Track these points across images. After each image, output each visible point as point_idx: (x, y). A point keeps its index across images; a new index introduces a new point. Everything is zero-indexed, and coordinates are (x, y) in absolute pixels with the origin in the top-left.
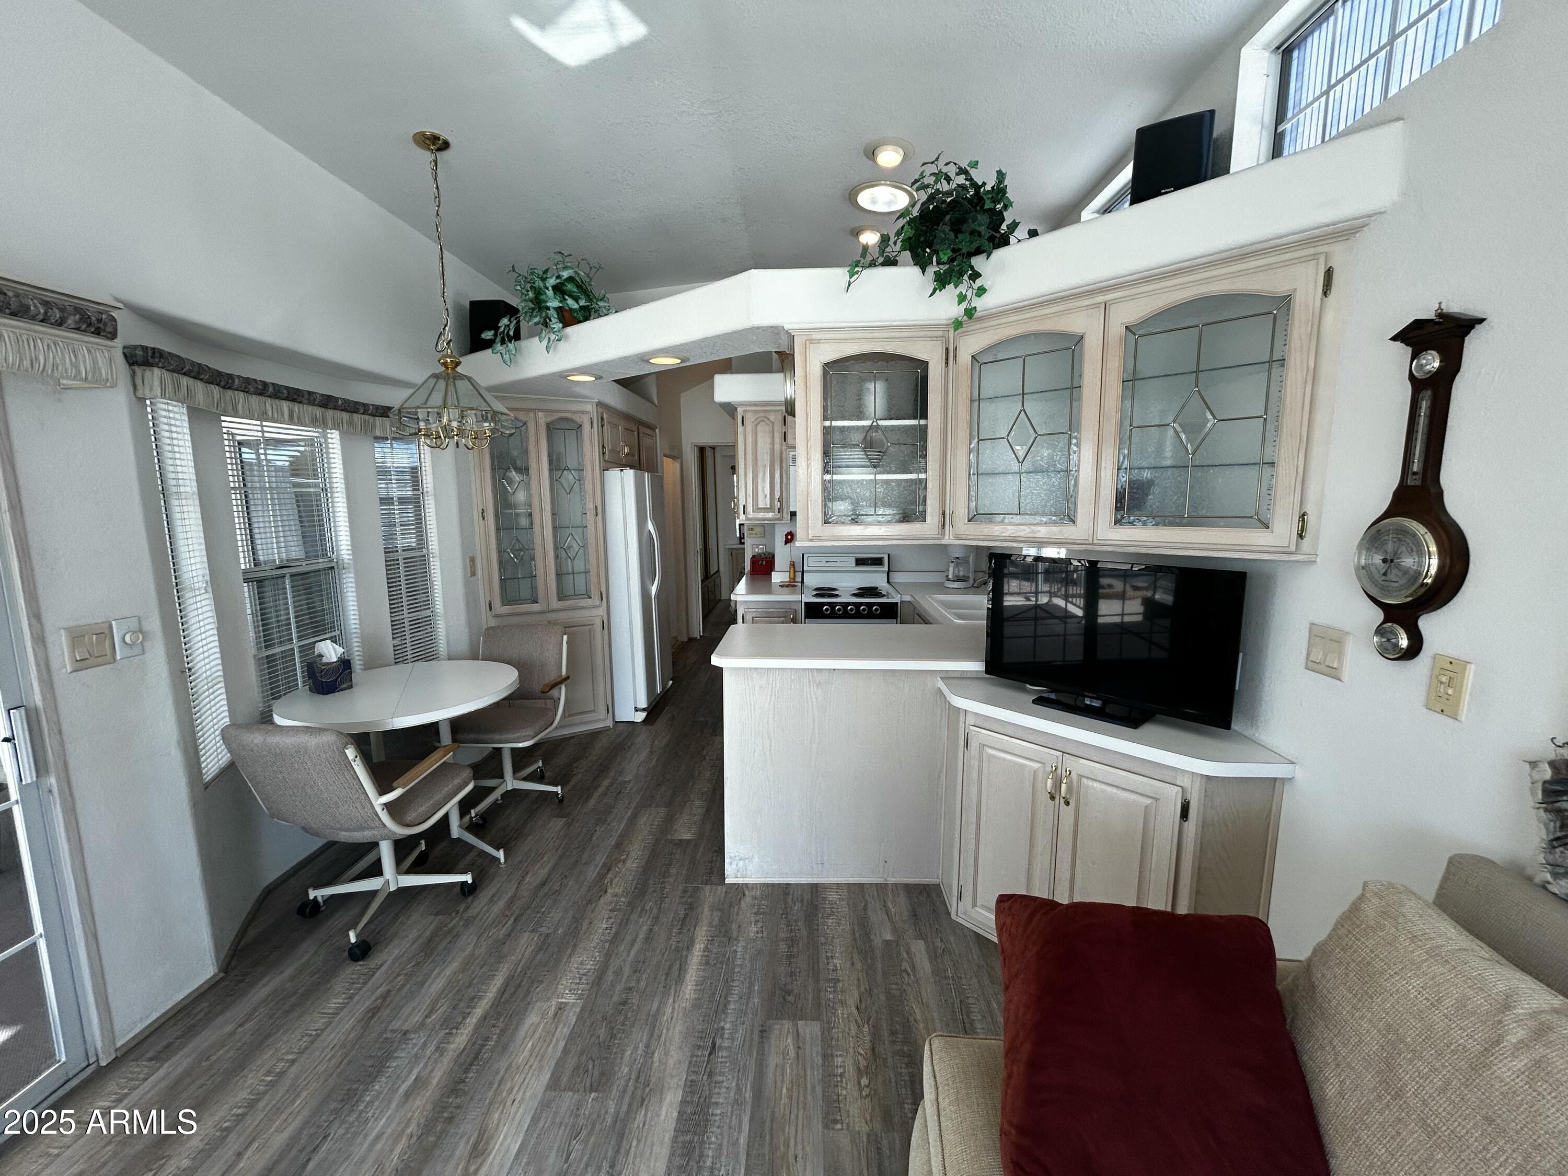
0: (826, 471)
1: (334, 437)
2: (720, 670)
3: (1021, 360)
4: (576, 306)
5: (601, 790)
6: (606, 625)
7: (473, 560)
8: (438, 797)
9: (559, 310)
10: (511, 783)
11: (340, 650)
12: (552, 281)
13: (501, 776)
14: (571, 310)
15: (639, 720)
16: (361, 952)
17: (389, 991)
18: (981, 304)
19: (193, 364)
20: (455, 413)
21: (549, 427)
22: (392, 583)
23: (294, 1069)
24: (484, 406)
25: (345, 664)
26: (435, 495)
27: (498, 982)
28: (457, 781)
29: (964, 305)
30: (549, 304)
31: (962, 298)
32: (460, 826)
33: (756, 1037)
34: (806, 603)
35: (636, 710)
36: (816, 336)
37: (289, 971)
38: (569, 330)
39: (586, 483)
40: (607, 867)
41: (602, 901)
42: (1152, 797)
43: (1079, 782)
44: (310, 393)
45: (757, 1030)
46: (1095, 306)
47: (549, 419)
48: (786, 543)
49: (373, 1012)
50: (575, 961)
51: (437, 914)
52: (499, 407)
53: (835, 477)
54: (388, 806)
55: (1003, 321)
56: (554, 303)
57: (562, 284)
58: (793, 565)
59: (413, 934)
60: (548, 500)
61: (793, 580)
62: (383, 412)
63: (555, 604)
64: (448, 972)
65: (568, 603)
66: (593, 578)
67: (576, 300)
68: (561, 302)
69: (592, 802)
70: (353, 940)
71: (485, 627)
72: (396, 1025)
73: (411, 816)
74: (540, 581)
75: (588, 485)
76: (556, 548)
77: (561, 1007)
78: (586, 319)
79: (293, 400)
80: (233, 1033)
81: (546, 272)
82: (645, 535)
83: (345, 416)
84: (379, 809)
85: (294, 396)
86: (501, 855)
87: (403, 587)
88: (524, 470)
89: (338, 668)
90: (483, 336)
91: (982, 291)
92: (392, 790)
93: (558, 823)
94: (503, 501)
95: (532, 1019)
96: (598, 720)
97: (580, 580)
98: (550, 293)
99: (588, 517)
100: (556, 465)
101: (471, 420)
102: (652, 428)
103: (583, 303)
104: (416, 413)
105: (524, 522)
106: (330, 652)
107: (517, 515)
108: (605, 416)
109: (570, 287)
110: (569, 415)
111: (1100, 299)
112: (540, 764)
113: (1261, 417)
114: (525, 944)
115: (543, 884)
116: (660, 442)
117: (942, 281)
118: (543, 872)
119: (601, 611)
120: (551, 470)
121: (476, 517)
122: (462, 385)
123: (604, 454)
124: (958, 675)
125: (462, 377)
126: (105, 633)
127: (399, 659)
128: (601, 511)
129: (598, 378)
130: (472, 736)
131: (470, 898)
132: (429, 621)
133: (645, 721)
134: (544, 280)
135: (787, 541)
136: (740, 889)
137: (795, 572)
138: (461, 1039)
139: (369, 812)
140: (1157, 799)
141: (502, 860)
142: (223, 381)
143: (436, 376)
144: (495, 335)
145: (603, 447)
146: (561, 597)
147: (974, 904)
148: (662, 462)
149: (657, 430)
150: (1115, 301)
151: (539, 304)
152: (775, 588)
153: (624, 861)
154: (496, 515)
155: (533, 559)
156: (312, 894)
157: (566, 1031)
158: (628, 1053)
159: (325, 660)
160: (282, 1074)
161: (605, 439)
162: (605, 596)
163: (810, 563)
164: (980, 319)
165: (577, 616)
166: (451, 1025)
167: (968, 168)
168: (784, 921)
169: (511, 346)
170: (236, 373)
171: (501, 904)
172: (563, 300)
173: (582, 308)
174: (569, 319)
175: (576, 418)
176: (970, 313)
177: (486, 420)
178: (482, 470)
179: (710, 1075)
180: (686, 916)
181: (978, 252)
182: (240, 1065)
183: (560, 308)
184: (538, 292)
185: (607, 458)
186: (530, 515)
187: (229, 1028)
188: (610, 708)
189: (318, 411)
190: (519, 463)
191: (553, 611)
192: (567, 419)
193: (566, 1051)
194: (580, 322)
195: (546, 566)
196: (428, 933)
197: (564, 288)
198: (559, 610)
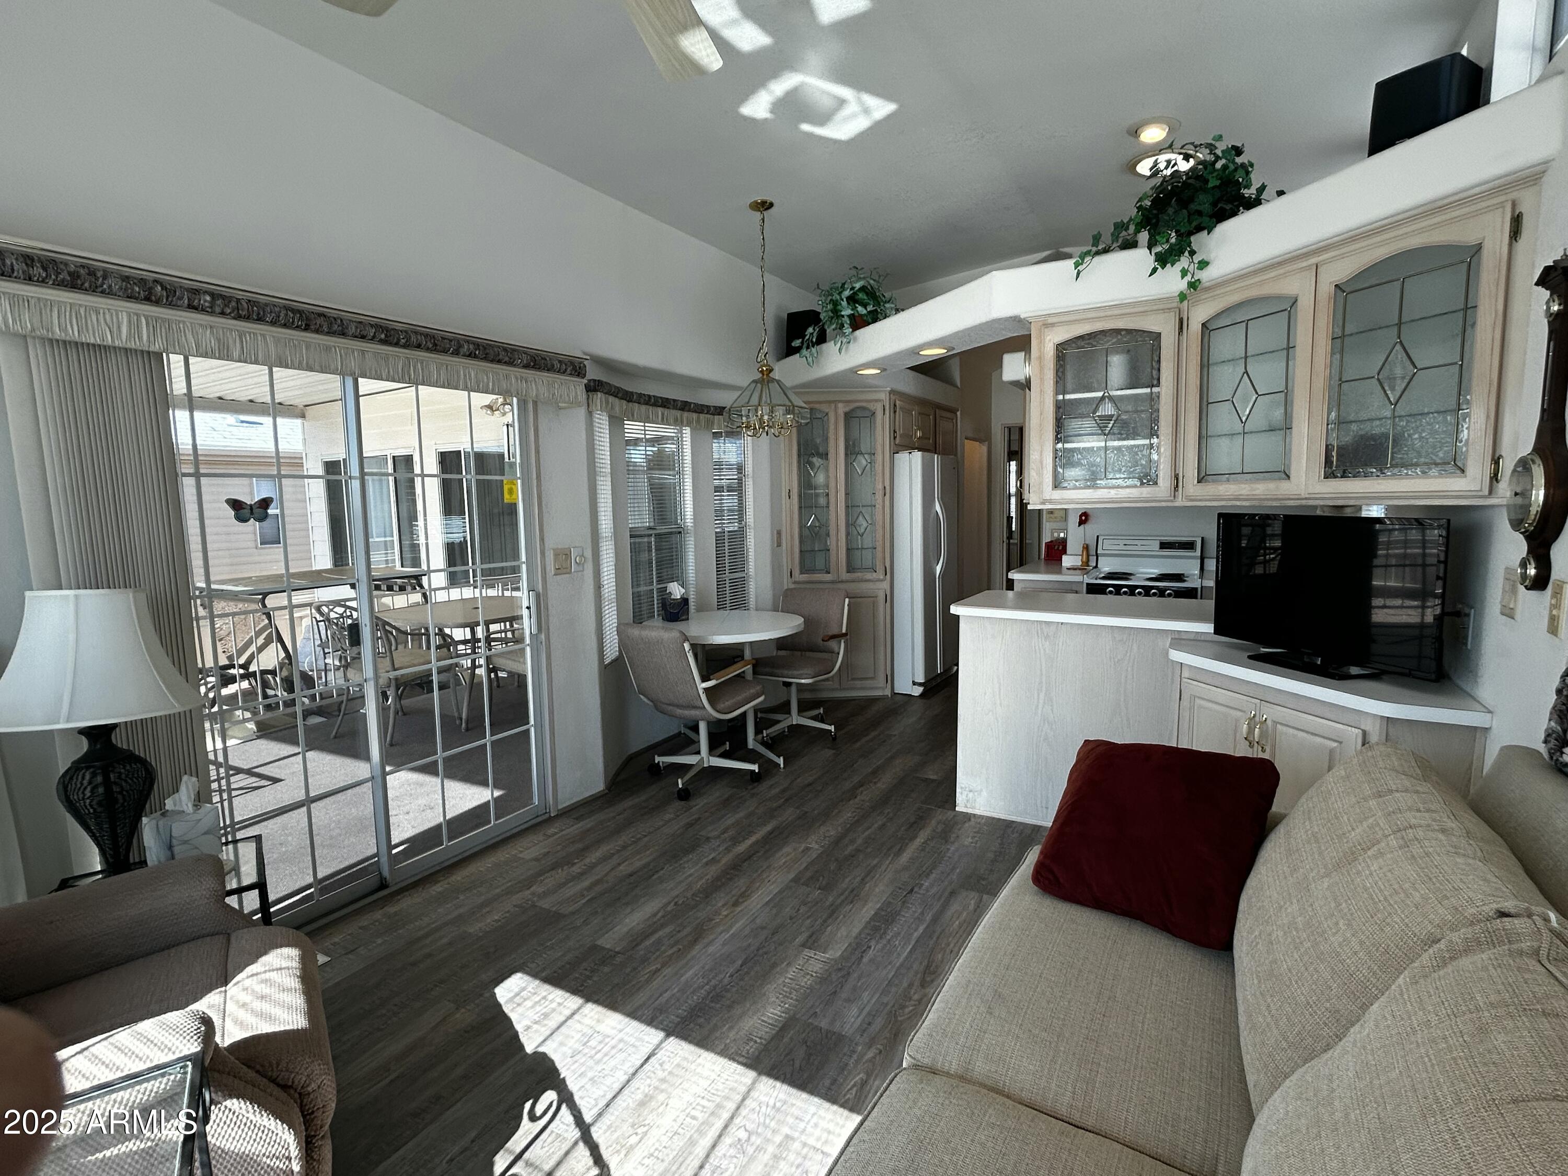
0: (1058, 440)
1: (687, 431)
2: (957, 618)
3: (1244, 324)
4: (865, 312)
5: (867, 738)
6: (890, 598)
7: (779, 533)
8: (739, 698)
9: (851, 317)
10: (796, 719)
11: (683, 591)
12: (847, 293)
13: (789, 712)
14: (861, 316)
15: (917, 694)
16: (684, 795)
17: (699, 818)
18: (1205, 276)
19: (616, 387)
20: (766, 409)
21: (848, 416)
22: (719, 557)
23: (646, 839)
24: (788, 403)
25: (685, 601)
26: (753, 477)
27: (769, 828)
28: (752, 691)
29: (1188, 278)
30: (843, 313)
31: (1184, 273)
32: (755, 740)
33: (946, 894)
34: (1088, 584)
35: (914, 683)
36: (1050, 320)
37: (643, 798)
38: (858, 332)
39: (877, 465)
40: (861, 784)
41: (851, 802)
42: (1337, 741)
43: (1275, 729)
44: (674, 401)
45: (949, 890)
46: (1308, 268)
47: (847, 409)
48: (1080, 525)
49: (690, 825)
50: (823, 829)
51: (733, 787)
52: (798, 402)
53: (1067, 446)
54: (706, 690)
55: (1228, 289)
56: (847, 312)
57: (855, 294)
58: (1086, 548)
59: (718, 794)
60: (843, 483)
61: (1087, 563)
62: (719, 411)
63: (844, 575)
64: (738, 816)
65: (858, 575)
66: (879, 554)
67: (865, 306)
68: (852, 310)
69: (858, 745)
70: (680, 786)
71: (786, 587)
72: (703, 833)
73: (721, 706)
74: (833, 553)
75: (878, 467)
76: (848, 525)
77: (807, 849)
78: (875, 320)
79: (665, 407)
80: (614, 817)
81: (844, 284)
82: (933, 515)
83: (695, 415)
84: (701, 692)
85: (665, 403)
86: (781, 761)
87: (727, 551)
88: (825, 456)
89: (680, 603)
90: (793, 344)
91: (1203, 264)
92: (710, 680)
93: (828, 753)
94: (806, 484)
95: (787, 849)
96: (877, 688)
97: (867, 555)
98: (844, 303)
99: (877, 497)
100: (852, 451)
101: (779, 412)
102: (953, 411)
103: (870, 308)
104: (741, 411)
105: (822, 501)
106: (676, 591)
107: (817, 495)
108: (898, 403)
109: (861, 296)
110: (864, 404)
111: (1314, 260)
112: (821, 711)
113: (1456, 363)
114: (789, 814)
115: (810, 785)
116: (962, 424)
117: (1163, 260)
118: (810, 779)
119: (886, 585)
120: (846, 455)
121: (783, 494)
122: (774, 387)
123: (895, 438)
124: (1192, 637)
125: (773, 380)
126: (568, 555)
127: (721, 607)
128: (890, 492)
129: (883, 370)
130: (767, 670)
131: (756, 784)
132: (743, 581)
133: (922, 695)
134: (840, 294)
135: (1081, 523)
136: (968, 817)
137: (1088, 556)
138: (742, 848)
139: (695, 693)
140: (1341, 743)
141: (782, 766)
142: (628, 396)
143: (754, 381)
144: (802, 343)
145: (895, 432)
146: (850, 569)
148: (963, 446)
149: (958, 413)
150: (1325, 262)
151: (836, 313)
152: (1064, 570)
153: (875, 783)
154: (800, 496)
155: (828, 535)
156: (658, 759)
157: (809, 860)
158: (847, 880)
159: (673, 597)
160: (640, 839)
161: (897, 423)
162: (890, 572)
163: (1106, 546)
164: (1208, 289)
165: (865, 587)
166: (735, 841)
167: (1213, 142)
168: (999, 841)
169: (814, 350)
170: (635, 391)
171: (777, 790)
172: (854, 309)
173: (870, 312)
174: (858, 323)
175: (871, 406)
176: (1193, 285)
177: (789, 414)
178: (790, 456)
179: (904, 902)
180: (915, 822)
181: (1199, 229)
182: (618, 831)
183: (853, 315)
184: (835, 304)
185: (897, 441)
186: (828, 495)
187: (612, 815)
188: (890, 678)
189: (678, 413)
190: (821, 450)
191: (842, 582)
192: (864, 408)
193: (806, 868)
194: (869, 324)
195: (838, 540)
196: (726, 796)
197: (857, 297)
198: (847, 581)
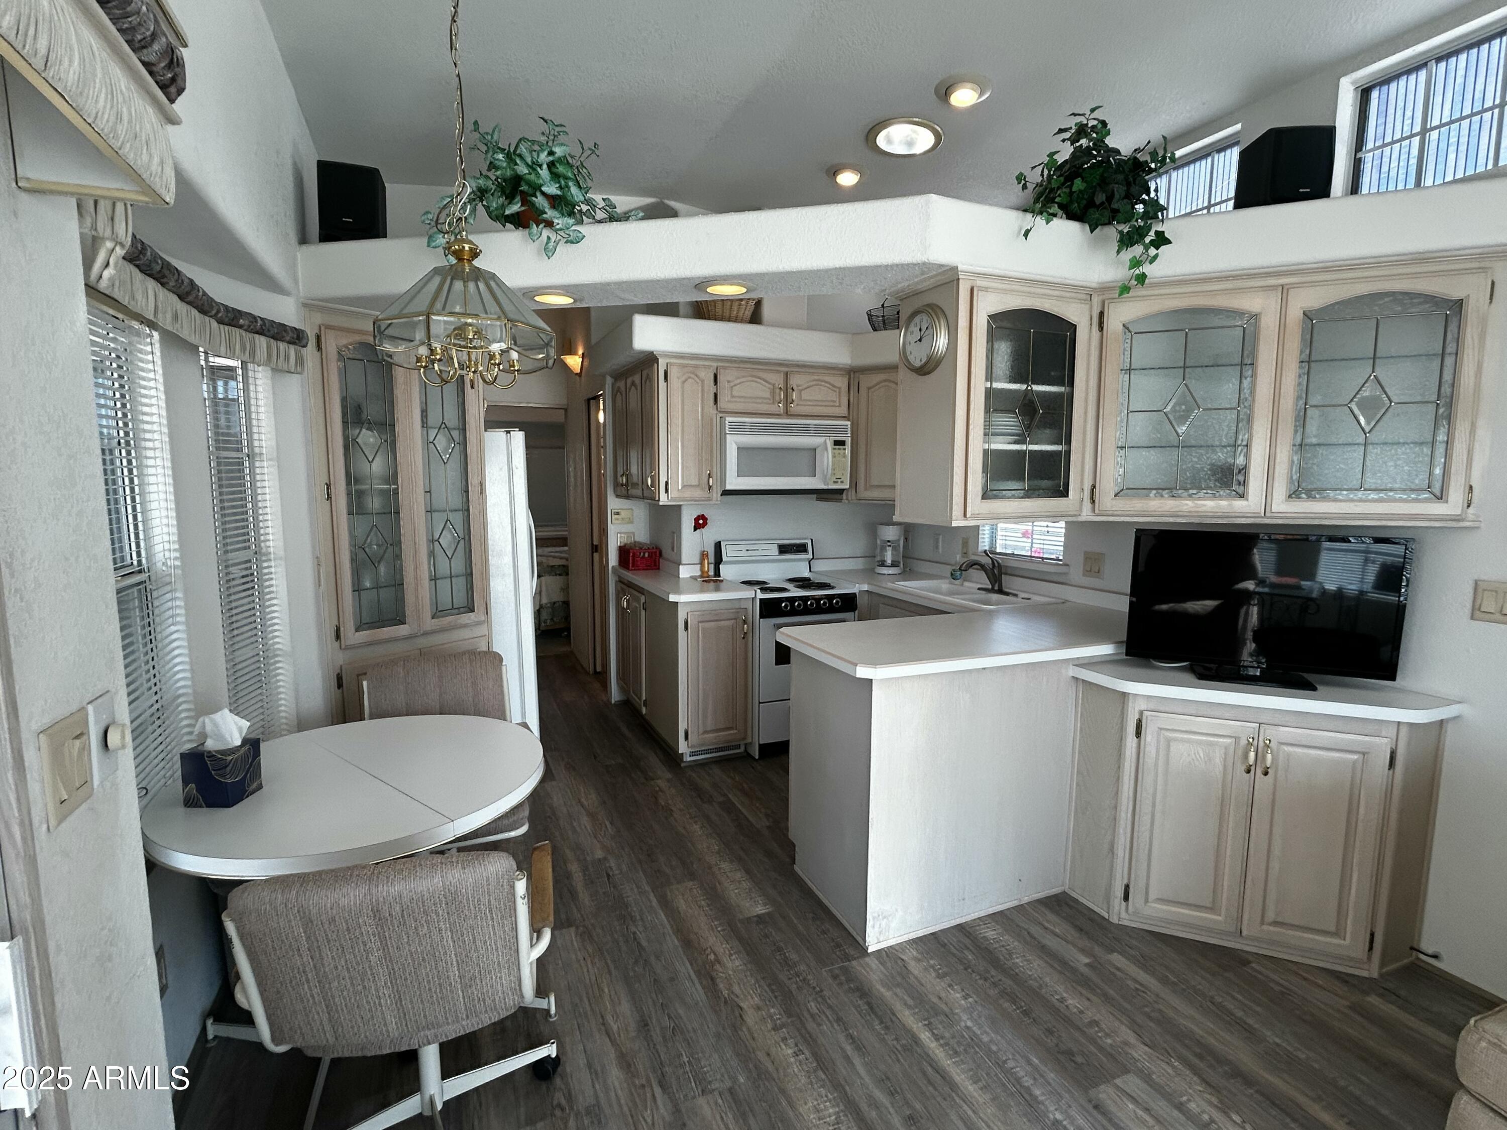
3: (1183, 333)
7: (319, 563)
25: (255, 748)
26: (277, 459)
29: (1136, 270)
31: (1134, 262)
34: (761, 600)
36: (980, 283)
39: (469, 447)
42: (1358, 752)
43: (1279, 749)
46: (1273, 288)
48: (695, 530)
55: (1163, 292)
58: (706, 555)
60: (421, 472)
61: (707, 573)
63: (428, 623)
65: (444, 621)
66: (477, 584)
74: (409, 591)
75: (472, 451)
86: (551, 1003)
89: (247, 755)
91: (1154, 258)
97: (459, 587)
99: (470, 496)
106: (231, 729)
111: (1279, 281)
119: (487, 630)
120: (423, 428)
128: (485, 489)
135: (697, 527)
140: (1365, 754)
146: (437, 613)
147: (1146, 901)
150: (1294, 286)
154: (348, 495)
155: (399, 558)
165: (456, 638)
176: (1140, 279)
186: (396, 493)
195: (416, 568)
198: (433, 632)
